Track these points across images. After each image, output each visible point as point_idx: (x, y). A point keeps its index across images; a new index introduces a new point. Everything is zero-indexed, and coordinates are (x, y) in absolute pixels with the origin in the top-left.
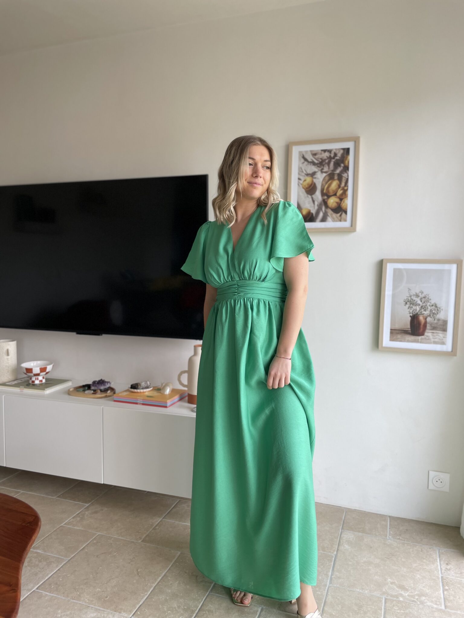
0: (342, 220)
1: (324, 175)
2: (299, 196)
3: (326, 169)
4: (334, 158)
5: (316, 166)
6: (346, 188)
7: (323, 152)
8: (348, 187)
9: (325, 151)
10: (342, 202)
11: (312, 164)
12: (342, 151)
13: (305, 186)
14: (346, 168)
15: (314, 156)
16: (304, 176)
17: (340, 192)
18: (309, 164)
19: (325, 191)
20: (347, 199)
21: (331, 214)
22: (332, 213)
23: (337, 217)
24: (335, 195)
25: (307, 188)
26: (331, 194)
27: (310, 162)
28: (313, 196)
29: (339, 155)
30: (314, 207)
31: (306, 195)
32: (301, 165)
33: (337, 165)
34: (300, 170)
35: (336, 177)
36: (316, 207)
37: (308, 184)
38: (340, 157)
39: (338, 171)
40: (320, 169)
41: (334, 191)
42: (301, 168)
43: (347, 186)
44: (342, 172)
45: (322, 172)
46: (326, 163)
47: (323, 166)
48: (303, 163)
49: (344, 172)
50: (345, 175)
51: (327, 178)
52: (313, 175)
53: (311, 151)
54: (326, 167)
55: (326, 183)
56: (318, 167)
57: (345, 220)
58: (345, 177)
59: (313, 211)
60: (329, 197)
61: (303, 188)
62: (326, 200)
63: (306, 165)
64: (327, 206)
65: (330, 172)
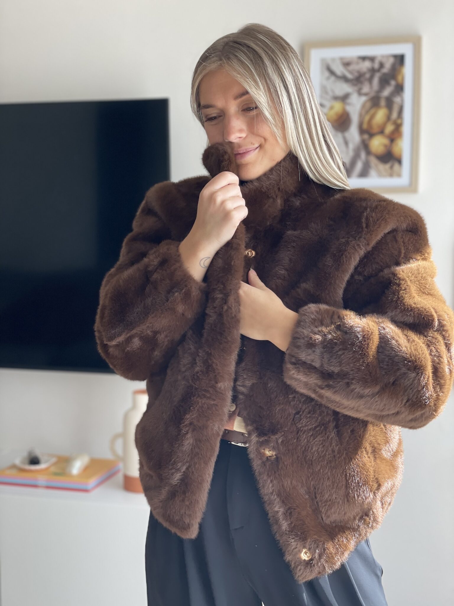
0: (393, 175)
1: (364, 99)
3: (366, 89)
4: (379, 70)
5: (350, 84)
6: (399, 121)
7: (360, 61)
8: (402, 119)
9: (364, 59)
10: (394, 145)
11: (343, 80)
12: (391, 60)
13: (332, 117)
14: (400, 88)
15: (346, 67)
16: (330, 100)
17: (389, 128)
18: (338, 80)
19: (365, 126)
20: (402, 140)
21: (376, 165)
22: (378, 162)
23: (385, 170)
24: (382, 132)
25: (335, 121)
26: (375, 129)
27: (340, 77)
28: (346, 134)
29: (388, 66)
30: (348, 153)
32: (324, 82)
33: (384, 81)
34: (324, 90)
35: (383, 103)
36: (351, 153)
37: (337, 114)
38: (389, 70)
39: (387, 92)
40: (356, 88)
41: (379, 126)
42: (325, 87)
43: (401, 117)
44: (392, 94)
45: (360, 93)
46: (366, 79)
47: (362, 83)
48: (328, 78)
49: (396, 95)
50: (397, 100)
51: (368, 105)
52: (344, 98)
53: (341, 59)
54: (366, 85)
55: (367, 112)
56: (354, 85)
57: (399, 175)
58: (398, 103)
60: (372, 135)
62: (367, 142)
63: (334, 82)
64: (368, 152)
65: (373, 94)
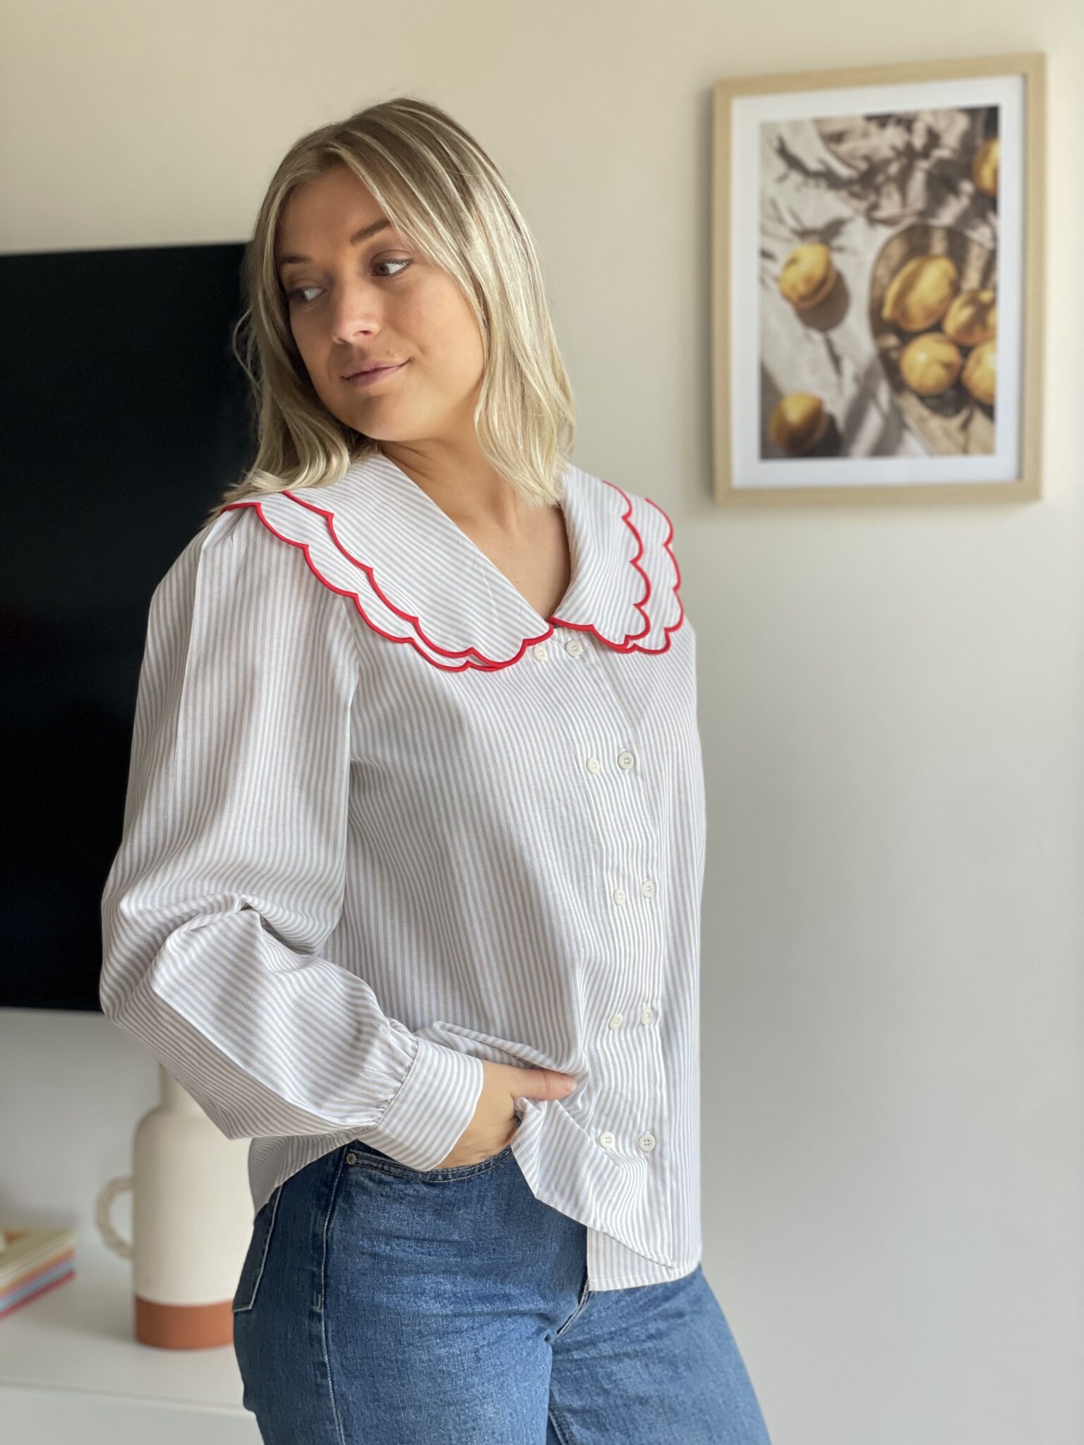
0: (972, 446)
2: (765, 334)
3: (890, 206)
4: (925, 154)
5: (843, 193)
6: (986, 296)
7: (873, 128)
8: (995, 289)
9: (882, 120)
10: (971, 363)
11: (823, 183)
12: (962, 123)
13: (793, 287)
14: (986, 203)
15: (834, 146)
16: (789, 241)
17: (959, 315)
18: (811, 182)
19: (887, 312)
20: (994, 349)
21: (921, 420)
22: (925, 412)
23: (947, 434)
24: (937, 327)
25: (803, 298)
26: (918, 320)
27: (816, 175)
28: (835, 335)
29: (951, 139)
30: (840, 386)
31: (798, 327)
32: (773, 190)
33: (943, 184)
34: (771, 211)
35: (939, 246)
36: (850, 389)
37: (808, 280)
38: (954, 151)
39: (948, 214)
40: (862, 205)
41: (929, 312)
42: (774, 204)
43: (990, 285)
44: (965, 220)
45: (872, 221)
46: (889, 179)
47: (878, 190)
48: (782, 178)
49: (976, 221)
50: (980, 235)
51: (897, 251)
52: (829, 233)
53: (818, 122)
54: (889, 196)
55: (894, 272)
56: (854, 195)
57: (988, 449)
58: (981, 245)
59: (837, 407)
60: (907, 337)
61: (786, 297)
62: (894, 355)
63: (798, 189)
64: (898, 384)
65: (908, 221)
